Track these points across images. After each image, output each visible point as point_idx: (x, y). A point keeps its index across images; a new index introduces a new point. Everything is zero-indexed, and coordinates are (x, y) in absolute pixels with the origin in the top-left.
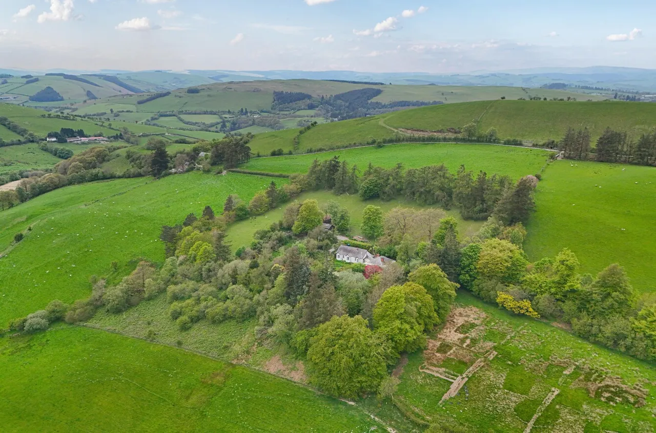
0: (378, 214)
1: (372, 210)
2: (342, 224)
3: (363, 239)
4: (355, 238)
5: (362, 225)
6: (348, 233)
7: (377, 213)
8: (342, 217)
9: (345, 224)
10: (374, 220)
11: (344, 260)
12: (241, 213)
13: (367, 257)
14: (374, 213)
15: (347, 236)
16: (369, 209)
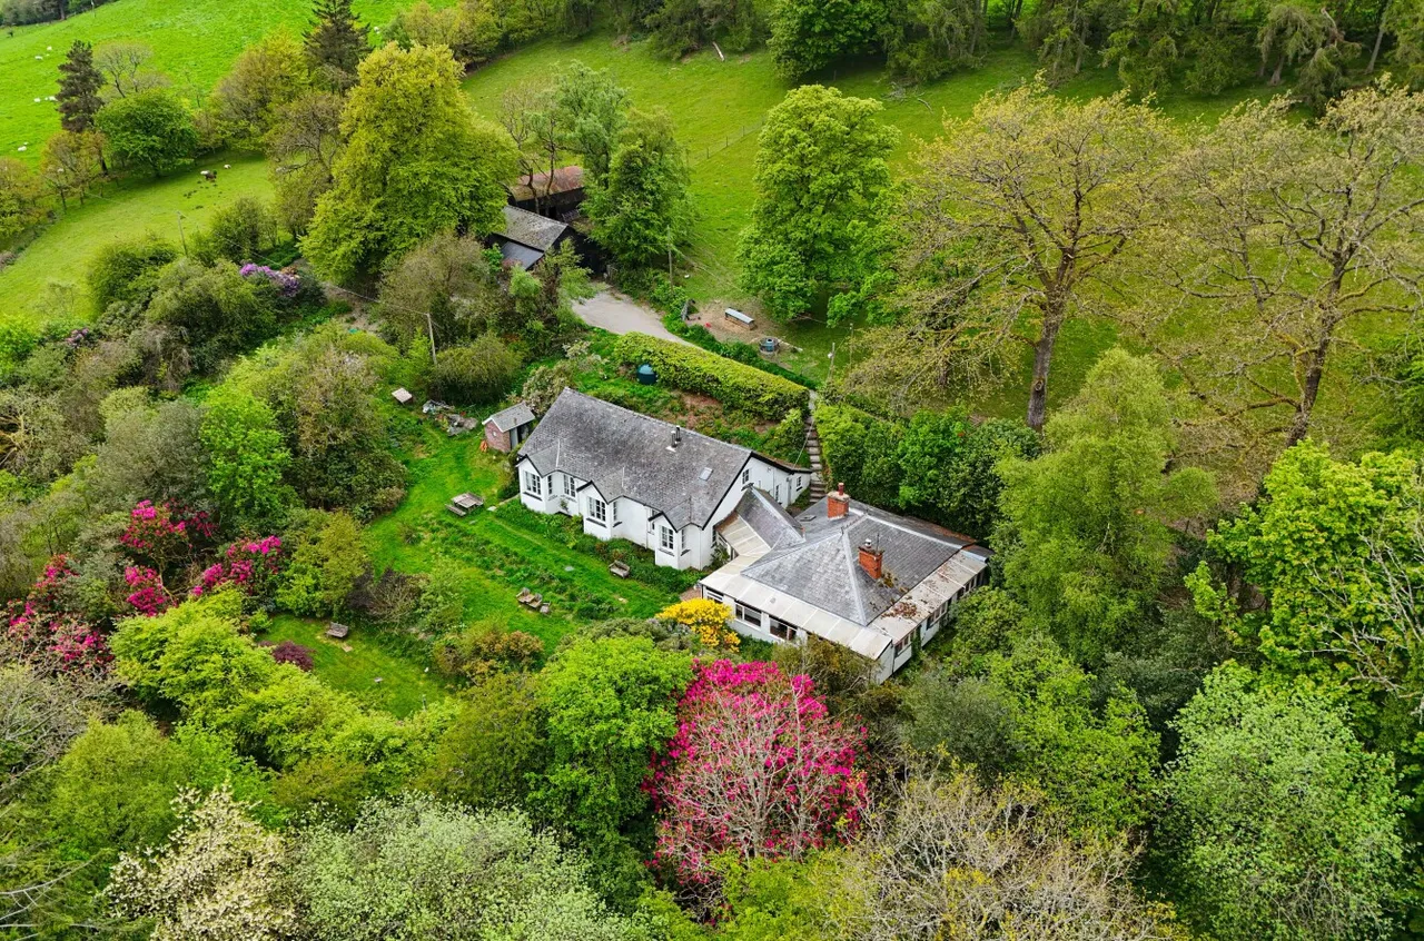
0: (863, 150)
1: (820, 120)
2: (628, 222)
3: (754, 326)
4: (705, 317)
5: (748, 230)
6: (663, 283)
7: (852, 144)
8: (632, 176)
9: (648, 225)
10: (834, 200)
11: (573, 510)
12: (138, 143)
13: (747, 507)
14: (835, 143)
15: (656, 303)
16: (797, 112)
